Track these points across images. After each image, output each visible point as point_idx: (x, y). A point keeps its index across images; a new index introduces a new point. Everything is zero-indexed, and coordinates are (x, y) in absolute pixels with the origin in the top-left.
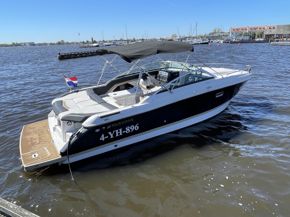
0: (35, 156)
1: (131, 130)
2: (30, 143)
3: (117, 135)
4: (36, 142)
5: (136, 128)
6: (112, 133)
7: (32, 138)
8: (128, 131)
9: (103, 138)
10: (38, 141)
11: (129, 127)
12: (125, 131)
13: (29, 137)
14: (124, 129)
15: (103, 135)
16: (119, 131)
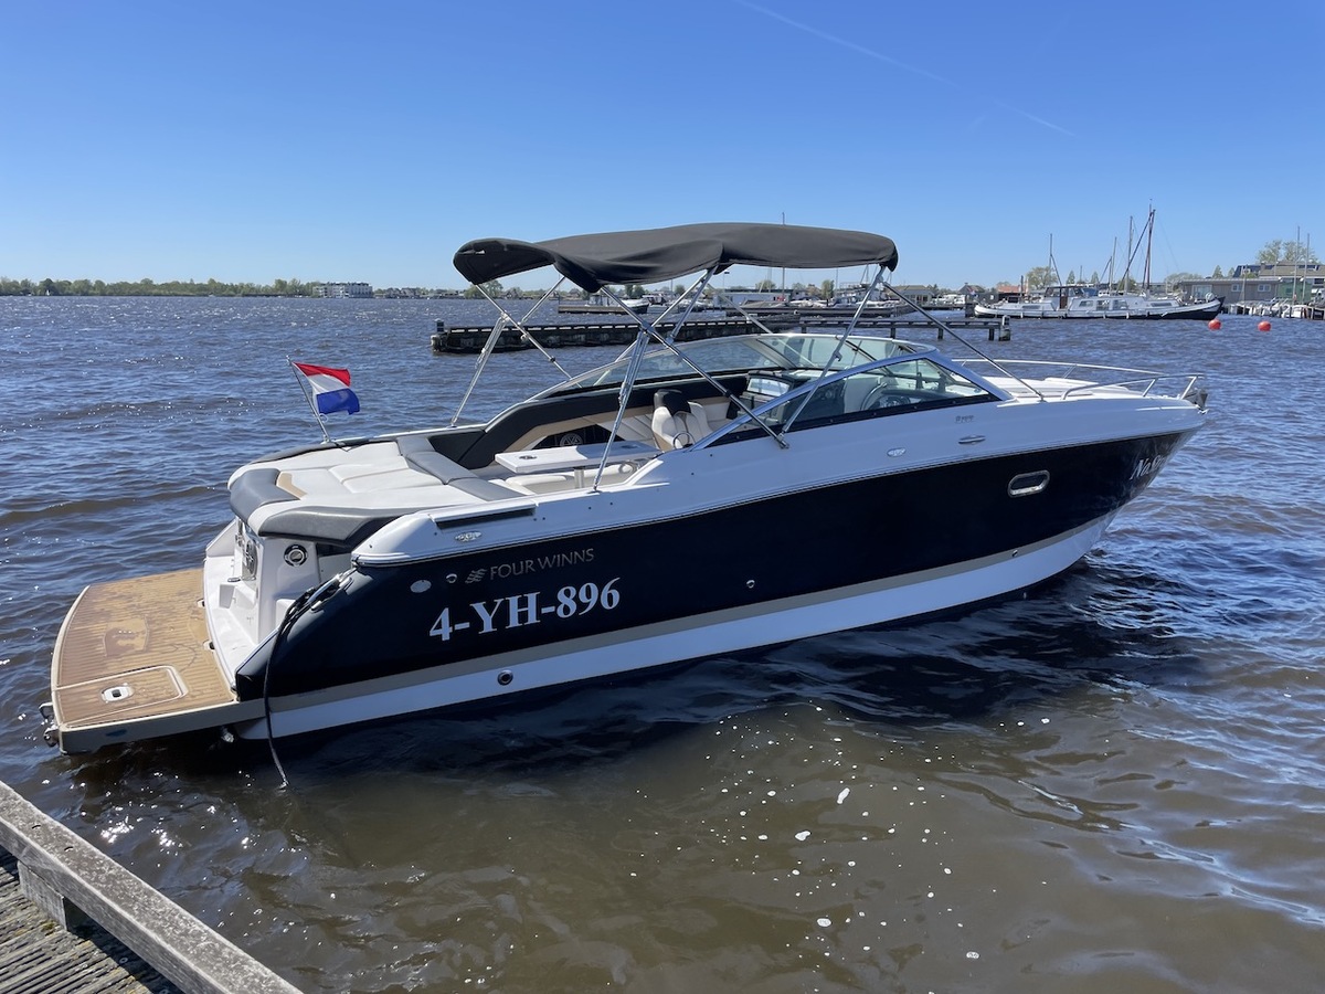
0: (117, 694)
1: (581, 606)
2: (102, 648)
3: (514, 622)
4: (132, 647)
5: (607, 596)
6: (489, 608)
7: (115, 631)
8: (566, 610)
9: (444, 629)
10: (140, 643)
11: (573, 591)
12: (552, 609)
13: (99, 628)
14: (547, 598)
15: (445, 615)
16: (523, 603)
